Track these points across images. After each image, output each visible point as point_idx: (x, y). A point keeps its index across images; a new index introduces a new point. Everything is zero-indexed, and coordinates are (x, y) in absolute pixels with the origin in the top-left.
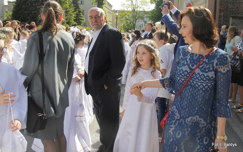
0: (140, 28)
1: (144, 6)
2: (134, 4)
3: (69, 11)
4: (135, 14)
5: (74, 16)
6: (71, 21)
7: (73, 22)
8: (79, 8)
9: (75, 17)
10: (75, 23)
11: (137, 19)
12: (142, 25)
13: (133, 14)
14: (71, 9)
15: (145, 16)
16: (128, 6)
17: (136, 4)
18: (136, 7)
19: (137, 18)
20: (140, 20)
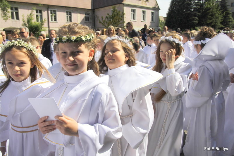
3: (215, 14)
14: (218, 12)
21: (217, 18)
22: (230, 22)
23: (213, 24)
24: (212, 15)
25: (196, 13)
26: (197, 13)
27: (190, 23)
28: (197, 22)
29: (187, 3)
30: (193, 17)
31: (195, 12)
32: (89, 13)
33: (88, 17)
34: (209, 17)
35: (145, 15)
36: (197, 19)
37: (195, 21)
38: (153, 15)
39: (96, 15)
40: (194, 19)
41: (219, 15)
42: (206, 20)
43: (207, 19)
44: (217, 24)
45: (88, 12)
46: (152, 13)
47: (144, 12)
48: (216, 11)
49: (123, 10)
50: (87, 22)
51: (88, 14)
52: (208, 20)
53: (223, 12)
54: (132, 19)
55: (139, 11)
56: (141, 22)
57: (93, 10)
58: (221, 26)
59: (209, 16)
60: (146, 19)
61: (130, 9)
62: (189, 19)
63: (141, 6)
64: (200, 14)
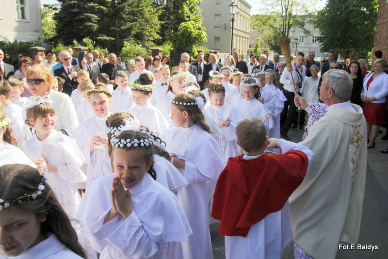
23: (133, 32)
25: (93, 6)
26: (98, 7)
27: (81, 27)
28: (96, 26)
30: (88, 14)
34: (124, 16)
36: (97, 20)
37: (95, 23)
40: (89, 19)
44: (144, 32)
58: (158, 37)
59: (128, 14)
62: (77, 18)
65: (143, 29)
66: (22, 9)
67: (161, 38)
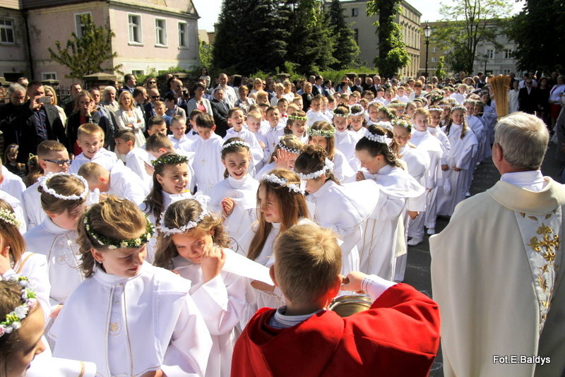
0: (486, 61)
1: (496, 8)
2: (473, 4)
3: (320, 35)
4: (474, 27)
5: (332, 44)
6: (325, 56)
7: (331, 57)
8: (343, 27)
9: (334, 47)
10: (335, 60)
11: (478, 41)
12: (490, 53)
13: (470, 27)
14: (326, 30)
15: (500, 30)
16: (456, 10)
17: (477, 4)
18: (477, 10)
19: (477, 37)
20: (485, 40)
21: (325, 43)
22: (351, 51)
23: (317, 58)
24: (314, 38)
25: (281, 32)
27: (271, 54)
28: (285, 52)
29: (260, 8)
30: (277, 41)
31: (279, 30)
32: (13, 20)
33: (10, 31)
35: (164, 31)
36: (285, 46)
37: (281, 49)
38: (182, 32)
39: (34, 27)
40: (277, 46)
41: (328, 36)
42: (303, 47)
43: (305, 46)
45: (8, 15)
46: (182, 26)
47: (160, 23)
48: (323, 29)
49: (109, 17)
50: (7, 43)
51: (9, 23)
52: (307, 47)
53: (336, 31)
54: (131, 40)
55: (148, 21)
56: (156, 46)
57: (24, 12)
59: (309, 39)
60: (167, 40)
61: (125, 15)
62: (267, 45)
63: (153, 9)
64: (290, 34)
65: (323, 54)
66: (182, 36)
67: (339, 62)
